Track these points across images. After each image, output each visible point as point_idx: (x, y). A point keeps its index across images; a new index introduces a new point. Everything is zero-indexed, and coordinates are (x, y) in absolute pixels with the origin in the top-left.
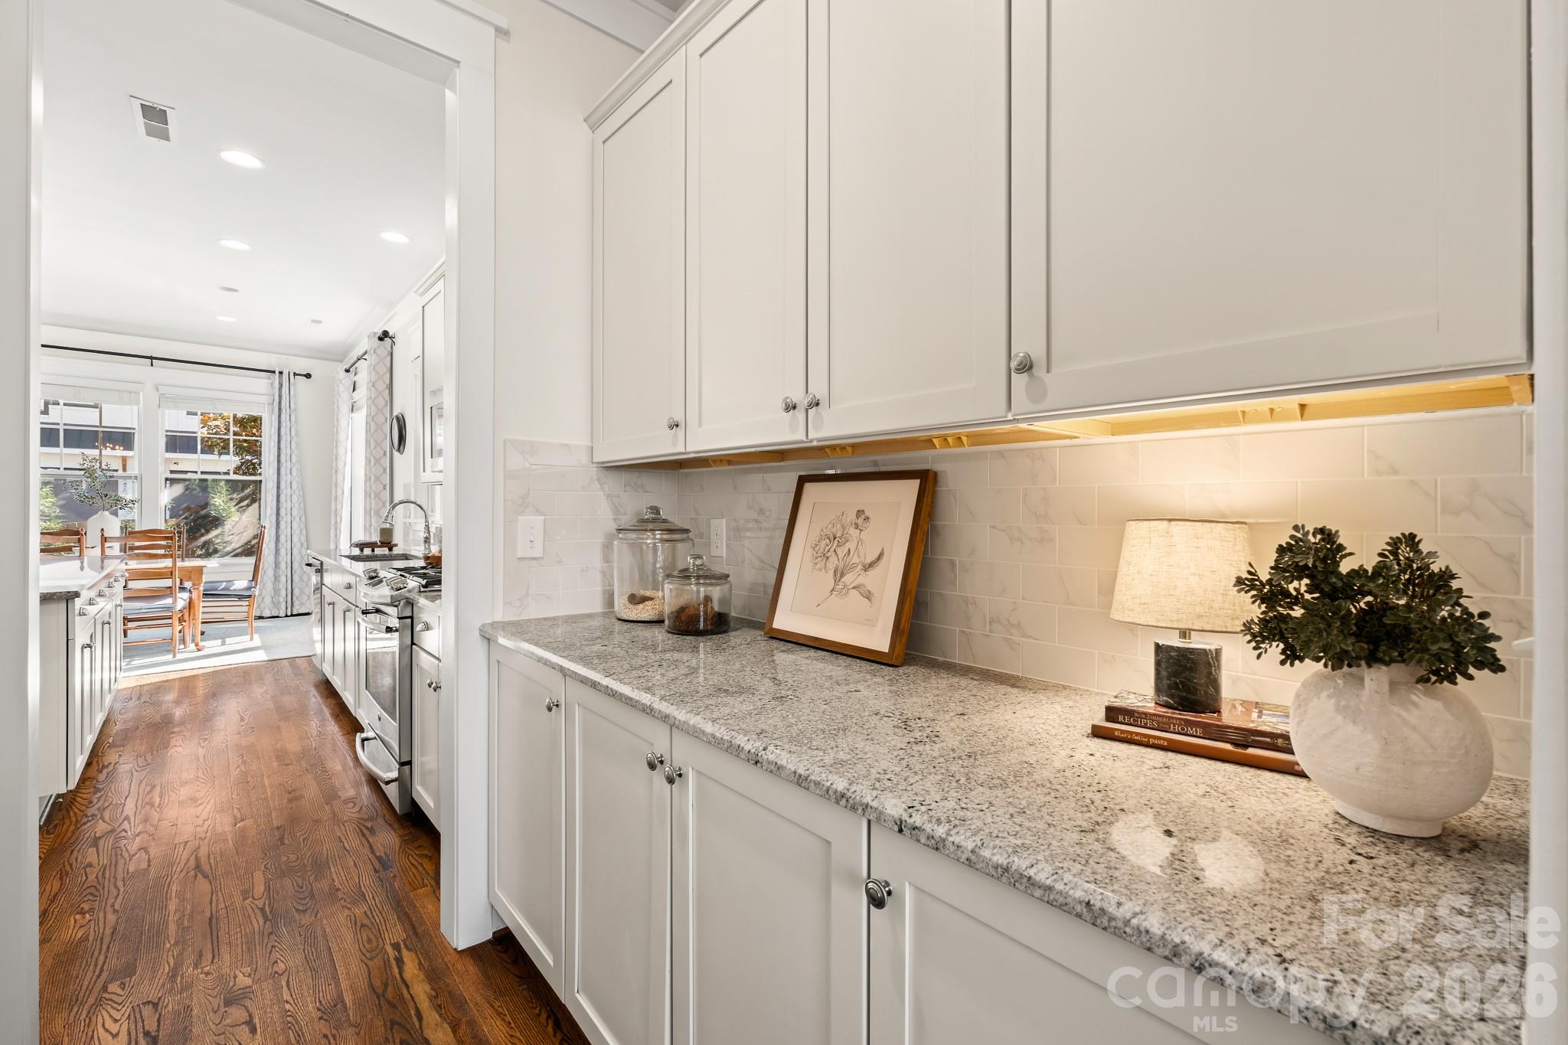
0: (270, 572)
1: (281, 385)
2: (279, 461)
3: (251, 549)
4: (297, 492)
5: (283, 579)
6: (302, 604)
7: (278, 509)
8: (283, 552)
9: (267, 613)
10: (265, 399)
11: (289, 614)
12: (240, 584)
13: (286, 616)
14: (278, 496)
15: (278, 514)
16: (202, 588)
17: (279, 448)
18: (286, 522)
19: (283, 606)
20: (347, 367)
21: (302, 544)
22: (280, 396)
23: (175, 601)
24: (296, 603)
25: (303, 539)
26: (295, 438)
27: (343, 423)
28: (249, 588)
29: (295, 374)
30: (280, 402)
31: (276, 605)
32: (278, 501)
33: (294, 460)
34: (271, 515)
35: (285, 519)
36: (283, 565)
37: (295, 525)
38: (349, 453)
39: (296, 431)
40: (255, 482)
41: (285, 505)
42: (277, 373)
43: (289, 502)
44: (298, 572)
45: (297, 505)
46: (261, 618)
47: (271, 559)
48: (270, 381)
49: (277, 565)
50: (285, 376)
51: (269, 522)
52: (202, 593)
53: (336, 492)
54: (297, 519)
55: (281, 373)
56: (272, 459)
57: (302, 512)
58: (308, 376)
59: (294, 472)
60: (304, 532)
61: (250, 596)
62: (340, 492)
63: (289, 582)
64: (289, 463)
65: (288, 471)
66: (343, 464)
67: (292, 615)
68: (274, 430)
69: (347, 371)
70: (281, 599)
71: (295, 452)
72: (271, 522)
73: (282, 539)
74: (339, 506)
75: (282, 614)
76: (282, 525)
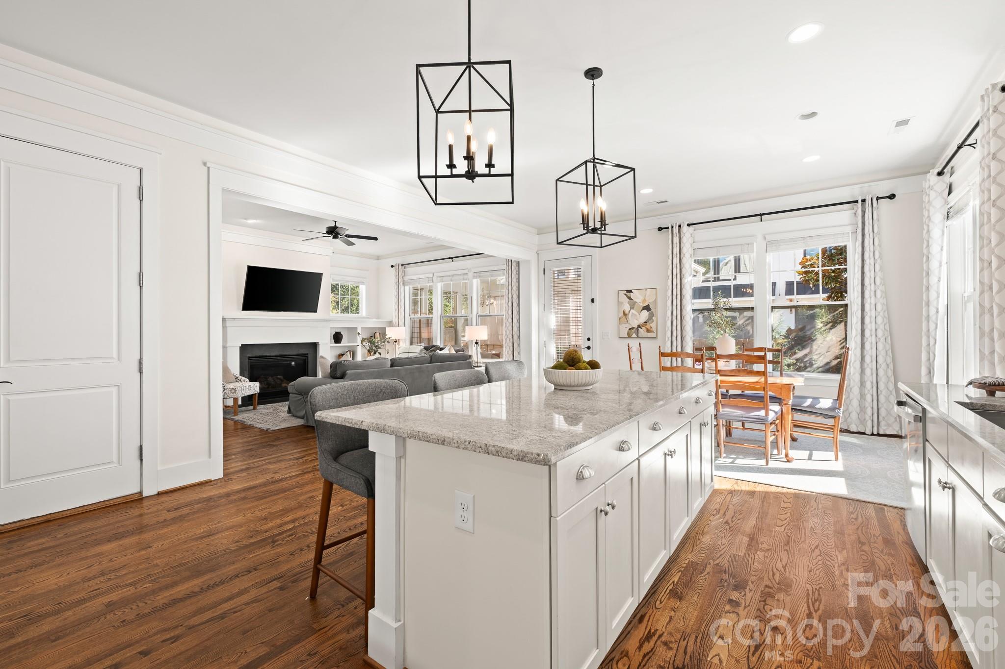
0: (856, 390)
1: (864, 212)
2: (863, 285)
3: (838, 367)
4: (882, 314)
5: (869, 397)
6: (889, 425)
7: (863, 331)
8: (868, 372)
9: (853, 428)
10: (849, 229)
11: (875, 433)
12: (825, 403)
13: (873, 434)
14: (863, 318)
15: (863, 335)
16: (790, 403)
17: (863, 273)
18: (871, 343)
19: (869, 424)
20: (939, 169)
21: (888, 365)
22: (863, 223)
23: (767, 414)
24: (883, 423)
25: (889, 360)
26: (879, 261)
27: (936, 232)
28: (832, 409)
29: (878, 198)
30: (863, 229)
31: (863, 422)
32: (863, 323)
33: (878, 282)
34: (856, 336)
35: (869, 340)
36: (868, 385)
37: (880, 346)
38: (944, 267)
39: (880, 253)
40: (841, 306)
41: (870, 327)
42: (860, 201)
43: (874, 323)
44: (884, 392)
45: (882, 327)
46: (848, 431)
47: (857, 377)
48: (853, 211)
49: (862, 384)
50: (868, 202)
51: (853, 344)
52: (791, 407)
53: (928, 311)
54: (882, 340)
55: (864, 201)
56: (856, 283)
57: (887, 334)
58: (892, 197)
59: (879, 293)
60: (890, 353)
61: (834, 417)
62: (932, 311)
63: (875, 402)
64: (873, 285)
65: (873, 293)
66: (936, 279)
67: (878, 435)
68: (858, 256)
69: (940, 174)
70: (867, 418)
71: (879, 274)
72: (856, 343)
73: (868, 359)
74: (932, 326)
75: (868, 432)
76: (867, 346)
